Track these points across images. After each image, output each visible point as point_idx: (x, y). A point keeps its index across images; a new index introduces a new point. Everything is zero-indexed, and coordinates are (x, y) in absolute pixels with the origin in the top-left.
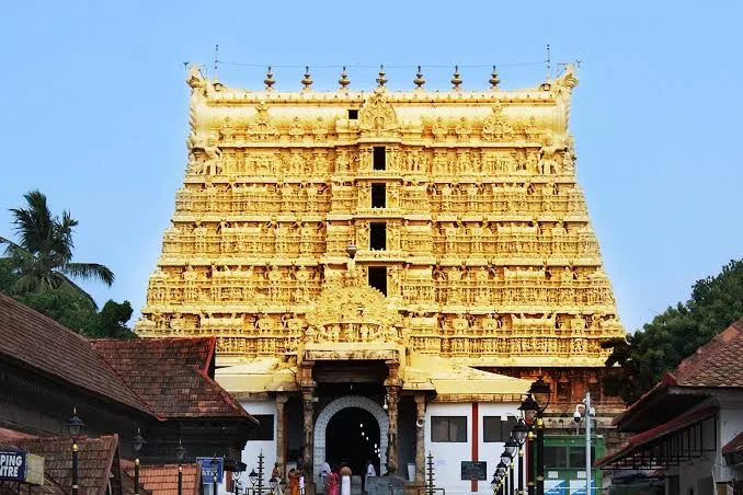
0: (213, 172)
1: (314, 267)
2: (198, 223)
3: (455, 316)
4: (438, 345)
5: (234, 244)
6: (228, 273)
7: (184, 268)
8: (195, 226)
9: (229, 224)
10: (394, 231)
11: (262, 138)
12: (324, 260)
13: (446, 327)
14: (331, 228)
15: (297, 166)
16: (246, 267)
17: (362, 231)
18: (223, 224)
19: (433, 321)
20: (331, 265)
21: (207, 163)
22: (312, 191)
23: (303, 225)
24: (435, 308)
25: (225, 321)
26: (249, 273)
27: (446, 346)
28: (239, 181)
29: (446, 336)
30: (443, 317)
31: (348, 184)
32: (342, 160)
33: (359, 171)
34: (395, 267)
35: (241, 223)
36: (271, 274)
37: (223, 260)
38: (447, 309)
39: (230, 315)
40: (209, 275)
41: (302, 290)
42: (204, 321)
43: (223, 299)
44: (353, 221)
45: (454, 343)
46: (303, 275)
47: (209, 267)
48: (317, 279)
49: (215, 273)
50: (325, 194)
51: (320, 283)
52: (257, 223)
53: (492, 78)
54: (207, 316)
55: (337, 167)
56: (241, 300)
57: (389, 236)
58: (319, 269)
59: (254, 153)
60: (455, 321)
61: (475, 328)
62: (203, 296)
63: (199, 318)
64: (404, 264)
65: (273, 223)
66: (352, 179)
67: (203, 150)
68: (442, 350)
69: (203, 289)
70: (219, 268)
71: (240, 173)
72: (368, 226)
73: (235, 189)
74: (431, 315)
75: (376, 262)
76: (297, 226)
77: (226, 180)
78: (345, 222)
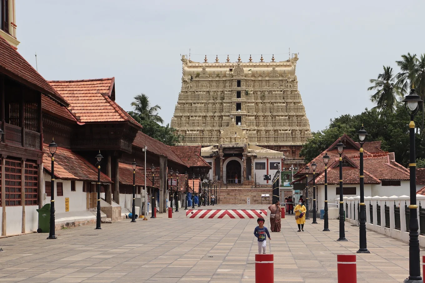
0: (189, 88)
1: (220, 116)
2: (185, 103)
3: (261, 130)
4: (256, 139)
5: (196, 109)
6: (194, 118)
7: (181, 117)
8: (184, 104)
9: (194, 103)
10: (243, 105)
11: (204, 77)
12: (222, 114)
13: (259, 134)
14: (224, 105)
15: (214, 86)
16: (200, 116)
17: (234, 105)
18: (193, 103)
19: (255, 132)
20: (225, 116)
21: (187, 85)
22: (219, 93)
23: (216, 104)
24: (256, 128)
25: (194, 132)
26: (201, 118)
27: (259, 139)
28: (197, 90)
29: (259, 136)
30: (258, 131)
31: (229, 91)
32: (228, 84)
33: (233, 87)
34: (244, 116)
35: (198, 103)
36: (207, 118)
37: (193, 114)
38: (259, 128)
39: (195, 131)
40: (189, 119)
41: (216, 123)
42: (187, 132)
43: (193, 126)
44: (231, 102)
45: (261, 138)
46: (217, 119)
47: (189, 116)
48: (221, 120)
49: (191, 118)
50: (223, 94)
51: (221, 121)
52: (203, 103)
53: (272, 58)
54: (188, 131)
55: (226, 86)
56: (198, 126)
57: (242, 107)
58: (221, 117)
59: (201, 82)
60: (262, 132)
61: (267, 134)
62: (187, 125)
63: (186, 131)
64: (246, 115)
65: (208, 103)
66: (231, 90)
67: (186, 81)
68: (258, 141)
69: (187, 123)
70: (192, 117)
71: (197, 88)
72: (236, 104)
73: (196, 93)
74: (254, 130)
75: (239, 115)
76: (214, 104)
77: (193, 90)
78: (229, 103)
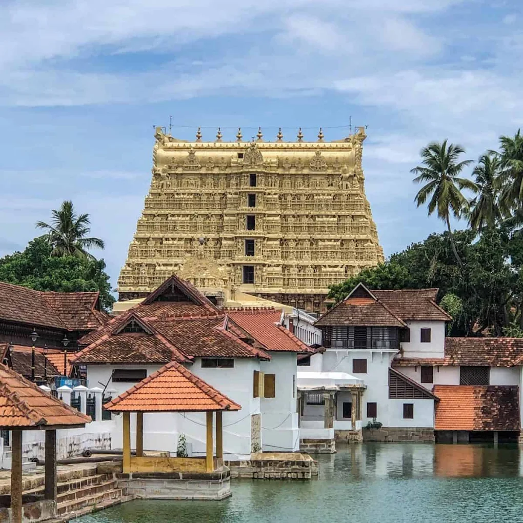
0: (165, 187)
1: (217, 239)
2: (156, 215)
3: (291, 266)
4: (281, 282)
5: (175, 226)
6: (171, 242)
7: (148, 239)
8: (154, 216)
9: (173, 215)
10: (259, 220)
11: (192, 168)
12: (221, 235)
13: (286, 272)
14: (226, 218)
15: (210, 184)
16: (180, 239)
17: (242, 220)
18: (169, 215)
19: (280, 269)
20: (225, 239)
21: (161, 182)
22: (217, 198)
23: (212, 216)
24: (281, 262)
25: (170, 268)
26: (182, 242)
27: (286, 282)
28: (178, 192)
29: (286, 277)
30: (285, 267)
31: (236, 194)
32: (233, 182)
33: (242, 187)
34: (259, 240)
35: (179, 215)
36: (194, 243)
37: (169, 235)
38: (286, 262)
39: (171, 265)
40: (161, 243)
41: (210, 251)
42: (158, 268)
43: (168, 256)
44: (238, 214)
45: (290, 281)
46: (211, 244)
47: (162, 239)
48: (218, 245)
49: (165, 242)
50: (224, 200)
51: (220, 248)
52: (187, 215)
54: (159, 266)
55: (231, 185)
56: (178, 257)
57: (256, 223)
58: (219, 240)
59: (187, 177)
60: (291, 269)
61: (302, 273)
62: (158, 254)
63: (155, 266)
64: (264, 238)
65: (196, 215)
66: (238, 191)
67: (159, 175)
68: (284, 285)
69: (158, 251)
70: (166, 239)
71: (179, 188)
72: (245, 217)
73: (176, 196)
74: (278, 266)
75: (250, 237)
76: (209, 217)
77: (172, 191)
78: (233, 215)
